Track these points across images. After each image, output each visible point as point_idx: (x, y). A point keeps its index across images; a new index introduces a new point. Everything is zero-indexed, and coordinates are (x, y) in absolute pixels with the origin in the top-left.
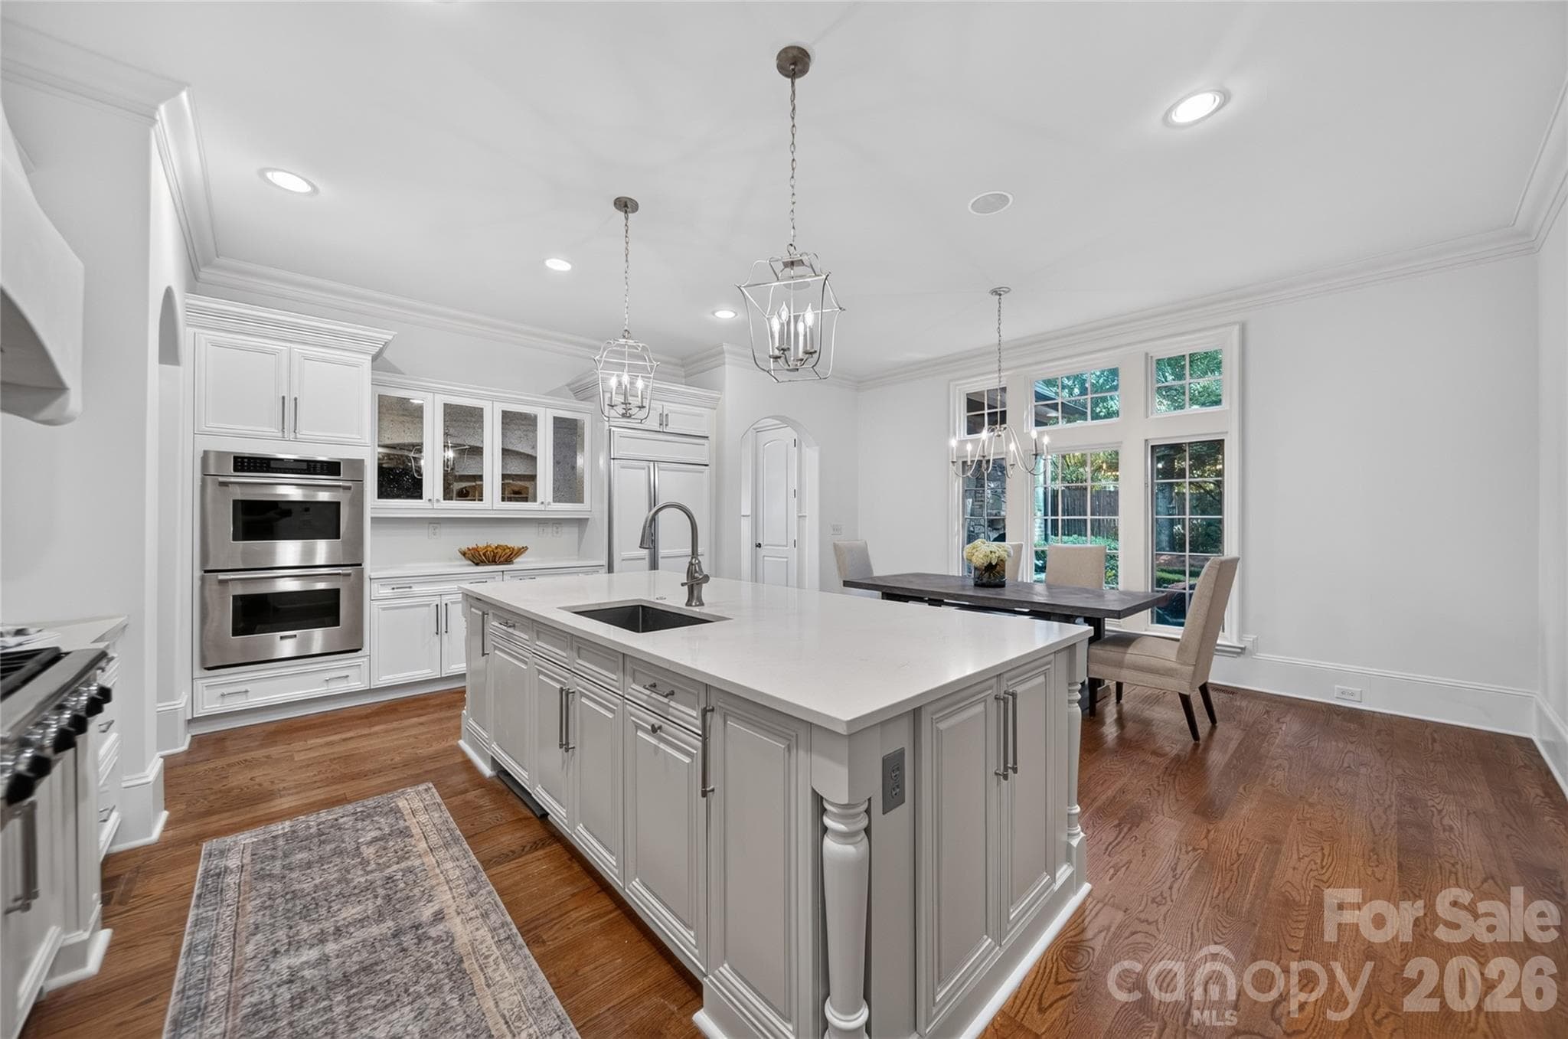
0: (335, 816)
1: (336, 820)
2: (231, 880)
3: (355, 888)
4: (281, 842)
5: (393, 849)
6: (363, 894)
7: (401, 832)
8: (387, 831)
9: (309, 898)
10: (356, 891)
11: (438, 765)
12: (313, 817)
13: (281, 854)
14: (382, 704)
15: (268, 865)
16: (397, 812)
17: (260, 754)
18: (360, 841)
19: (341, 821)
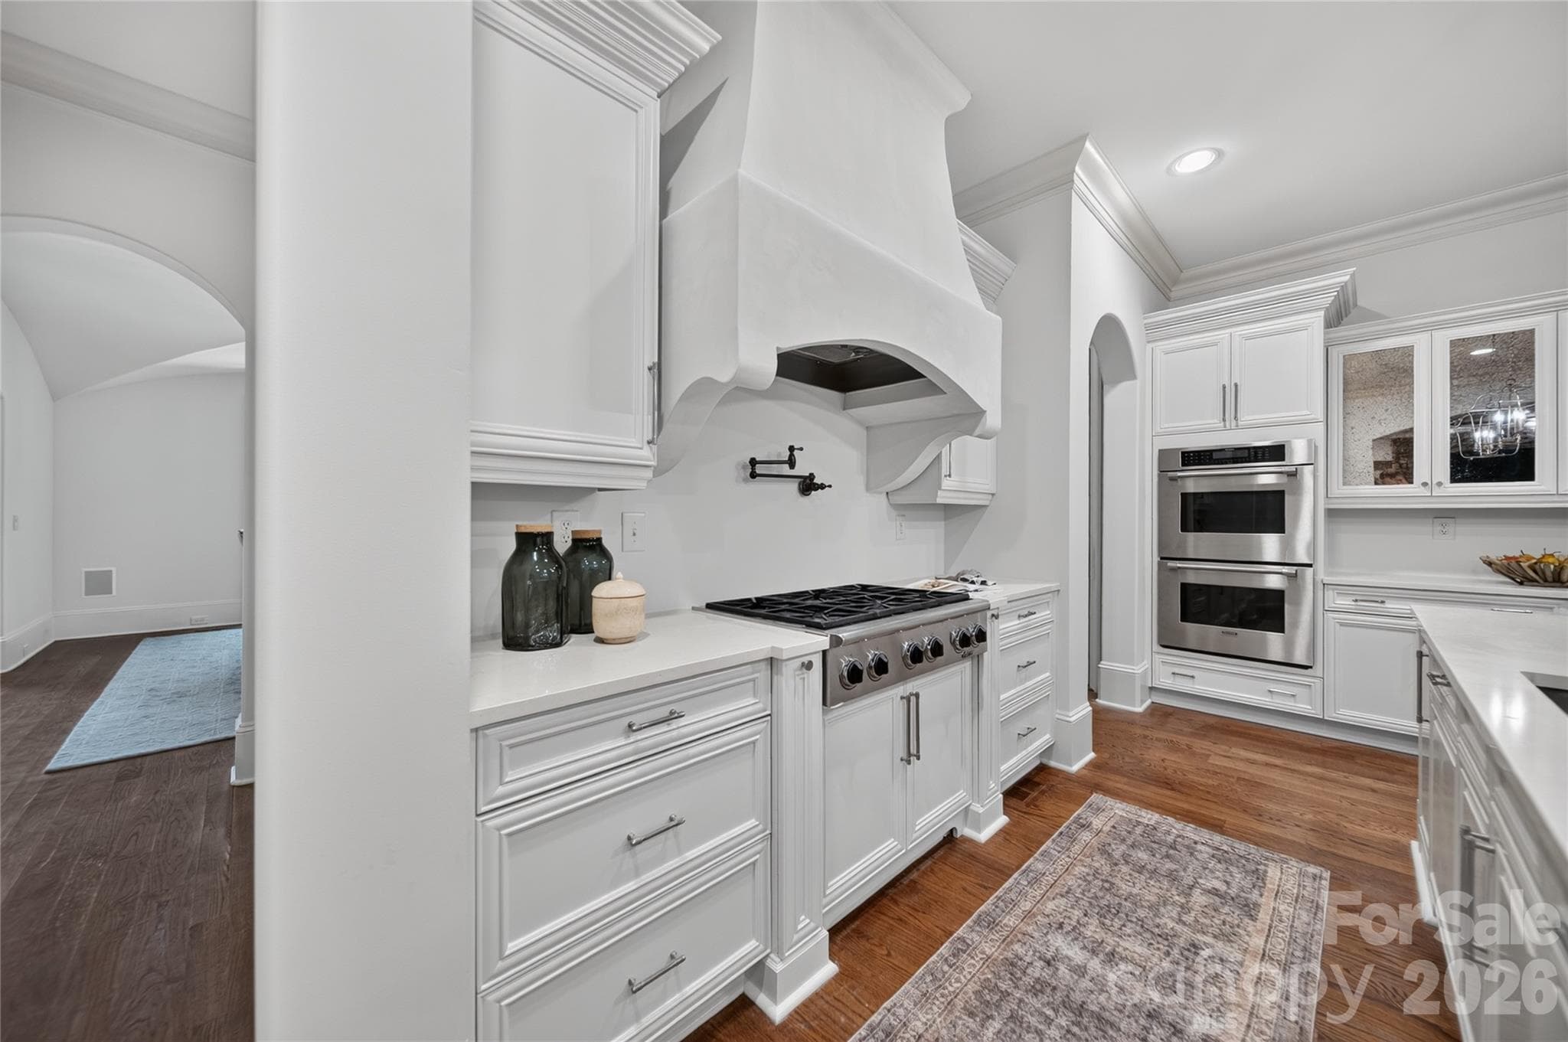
0: (1197, 838)
1: (1196, 843)
2: (1085, 836)
3: (1158, 926)
4: (1139, 830)
5: (1222, 917)
6: (1160, 939)
7: (1247, 905)
8: (1233, 892)
9: (1117, 900)
10: (1156, 931)
11: (1356, 855)
12: (1179, 825)
13: (1129, 842)
14: (1337, 744)
15: (1116, 844)
16: (1259, 878)
17: (1184, 740)
18: (1200, 881)
19: (1199, 847)
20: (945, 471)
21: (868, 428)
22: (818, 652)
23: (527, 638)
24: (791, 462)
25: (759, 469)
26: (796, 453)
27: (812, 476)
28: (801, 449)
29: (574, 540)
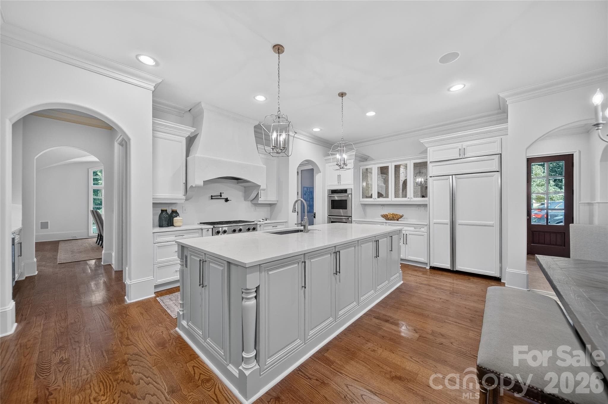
20: (260, 197)
21: (245, 187)
22: (211, 228)
23: (163, 225)
24: (221, 196)
25: (213, 197)
26: (222, 194)
27: (227, 198)
28: (223, 193)
29: (172, 211)
